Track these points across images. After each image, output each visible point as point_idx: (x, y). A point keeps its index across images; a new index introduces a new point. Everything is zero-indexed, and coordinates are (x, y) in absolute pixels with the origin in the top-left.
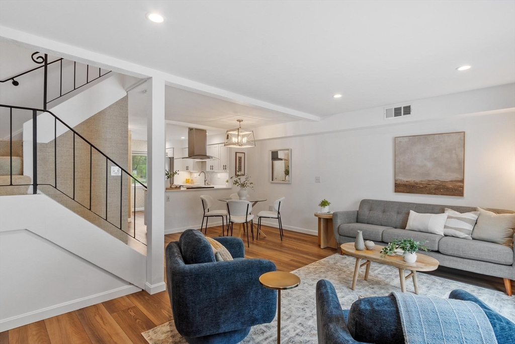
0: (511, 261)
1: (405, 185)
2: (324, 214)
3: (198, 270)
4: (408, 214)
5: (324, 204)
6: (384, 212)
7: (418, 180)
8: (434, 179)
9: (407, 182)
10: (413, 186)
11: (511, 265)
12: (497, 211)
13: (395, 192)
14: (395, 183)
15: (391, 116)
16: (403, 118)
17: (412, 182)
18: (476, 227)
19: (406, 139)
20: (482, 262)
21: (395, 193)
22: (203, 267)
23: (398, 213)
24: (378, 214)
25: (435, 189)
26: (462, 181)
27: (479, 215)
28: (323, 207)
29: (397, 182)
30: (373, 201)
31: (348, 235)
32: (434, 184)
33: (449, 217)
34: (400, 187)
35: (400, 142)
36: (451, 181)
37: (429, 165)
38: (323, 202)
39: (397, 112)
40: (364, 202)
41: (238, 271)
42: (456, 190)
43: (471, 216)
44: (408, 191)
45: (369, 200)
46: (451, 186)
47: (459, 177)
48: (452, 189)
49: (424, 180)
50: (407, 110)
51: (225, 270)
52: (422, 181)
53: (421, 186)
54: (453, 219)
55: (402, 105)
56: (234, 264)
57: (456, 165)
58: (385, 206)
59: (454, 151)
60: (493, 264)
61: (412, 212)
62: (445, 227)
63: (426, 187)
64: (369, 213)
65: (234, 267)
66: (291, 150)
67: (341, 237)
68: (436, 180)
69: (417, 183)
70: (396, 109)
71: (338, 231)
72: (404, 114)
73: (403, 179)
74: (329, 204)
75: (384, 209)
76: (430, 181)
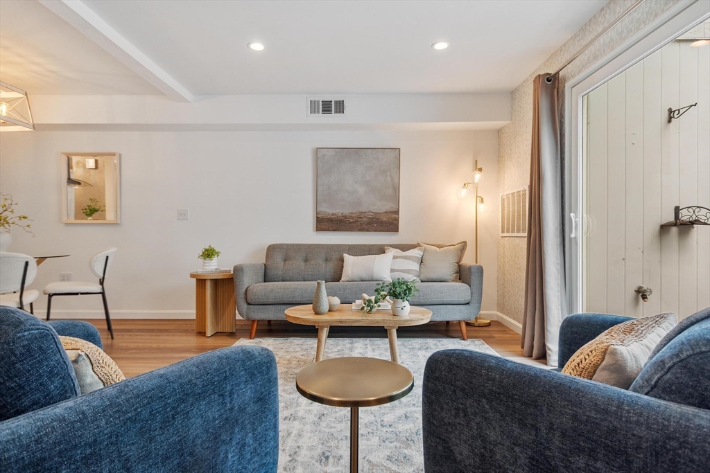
0: (468, 298)
1: (330, 220)
2: (212, 272)
3: (38, 441)
4: (342, 260)
5: (209, 254)
6: (306, 260)
7: (347, 211)
8: (366, 211)
9: (333, 214)
10: (341, 221)
11: (468, 303)
12: (440, 246)
13: (317, 230)
14: (317, 218)
15: (318, 112)
16: (333, 118)
17: (340, 214)
18: (422, 266)
19: (332, 152)
20: (442, 306)
21: (315, 233)
22: (62, 419)
23: (327, 260)
24: (298, 264)
25: (368, 224)
26: (397, 212)
27: (425, 251)
28: (207, 260)
29: (319, 216)
30: (288, 245)
31: (266, 301)
32: (367, 217)
33: (395, 257)
34: (325, 223)
35: (324, 155)
36: (386, 212)
37: (361, 190)
38: (206, 250)
39: (327, 107)
40: (272, 249)
41: (199, 397)
42: (390, 224)
43: (416, 253)
44: (334, 228)
45: (281, 245)
46: (385, 219)
47: (394, 208)
48: (386, 222)
49: (354, 211)
50: (340, 107)
51: (156, 406)
52: (352, 213)
53: (351, 220)
54: (399, 259)
55: (333, 98)
56: (180, 376)
57: (390, 191)
58: (308, 252)
59: (388, 173)
60: (452, 306)
61: (346, 256)
62: (392, 271)
63: (357, 221)
64: (284, 264)
65: (181, 385)
66: (120, 155)
67: (251, 307)
68: (369, 212)
69: (345, 217)
70: (324, 103)
71: (246, 298)
72: (336, 112)
73: (328, 210)
74: (218, 253)
75: (306, 257)
76: (361, 213)
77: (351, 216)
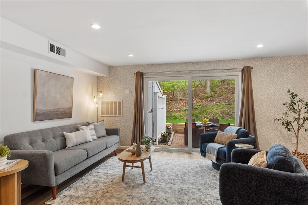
0: (119, 140)
1: (43, 114)
4: (64, 135)
7: (52, 108)
9: (45, 110)
10: (48, 114)
11: (118, 142)
13: (35, 121)
19: (45, 74)
25: (61, 115)
26: (72, 108)
29: (37, 112)
32: (60, 111)
36: (68, 108)
37: (58, 97)
42: (69, 114)
46: (67, 112)
47: (71, 106)
52: (54, 109)
53: (54, 113)
57: (70, 98)
59: (69, 89)
63: (56, 113)
67: (58, 177)
68: (61, 108)
69: (51, 111)
71: (55, 173)
72: (62, 55)
73: (42, 108)
75: (43, 138)
76: (58, 109)
77: (54, 111)
